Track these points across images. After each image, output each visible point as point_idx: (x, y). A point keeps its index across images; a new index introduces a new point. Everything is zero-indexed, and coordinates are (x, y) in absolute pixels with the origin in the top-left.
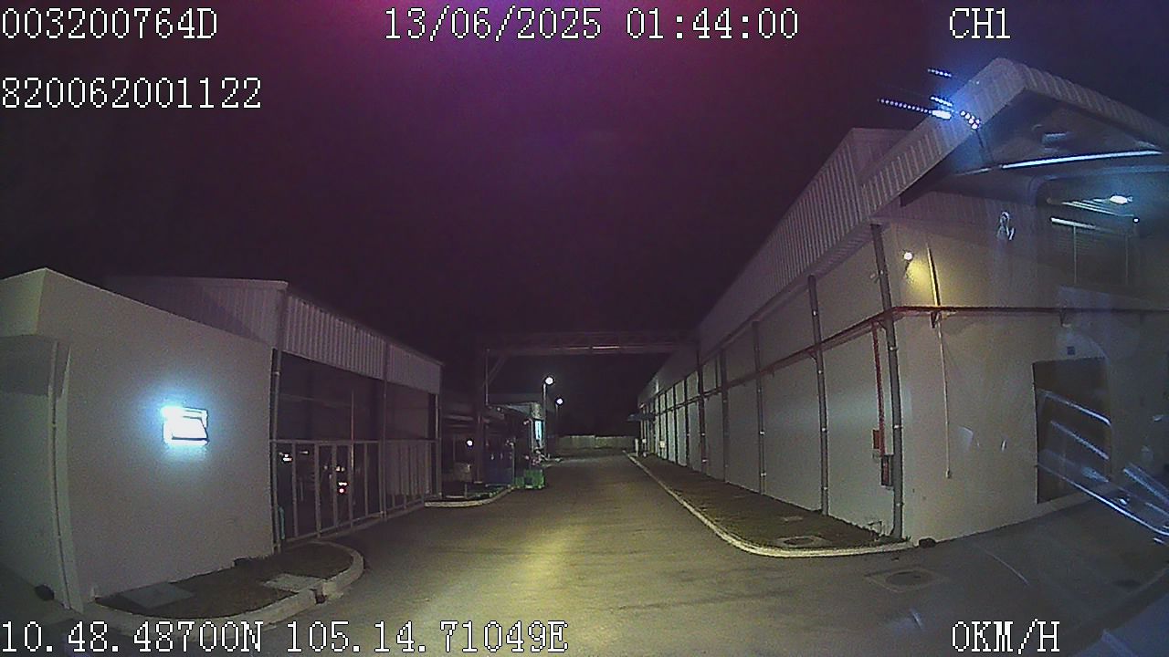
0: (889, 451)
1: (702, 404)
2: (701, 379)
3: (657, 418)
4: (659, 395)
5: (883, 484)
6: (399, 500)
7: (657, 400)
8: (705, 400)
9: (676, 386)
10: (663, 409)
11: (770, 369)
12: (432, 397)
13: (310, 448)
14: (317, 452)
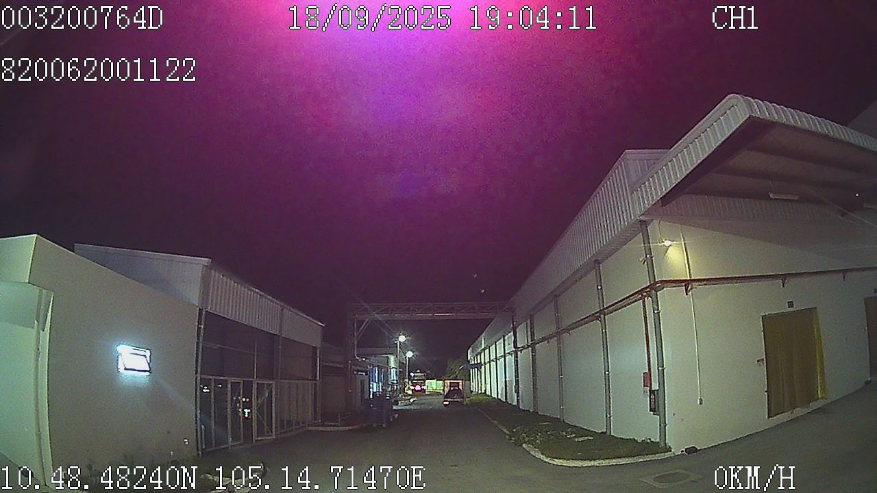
0: (655, 386)
1: (516, 357)
2: (515, 337)
3: (483, 367)
4: (484, 350)
5: (650, 411)
6: (290, 423)
7: (483, 354)
8: (519, 353)
9: (497, 343)
10: (487, 360)
11: (567, 330)
12: (315, 348)
13: (225, 383)
14: (229, 386)
